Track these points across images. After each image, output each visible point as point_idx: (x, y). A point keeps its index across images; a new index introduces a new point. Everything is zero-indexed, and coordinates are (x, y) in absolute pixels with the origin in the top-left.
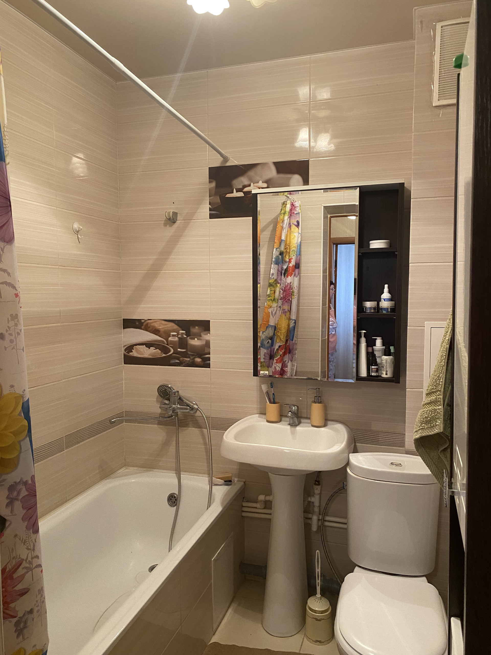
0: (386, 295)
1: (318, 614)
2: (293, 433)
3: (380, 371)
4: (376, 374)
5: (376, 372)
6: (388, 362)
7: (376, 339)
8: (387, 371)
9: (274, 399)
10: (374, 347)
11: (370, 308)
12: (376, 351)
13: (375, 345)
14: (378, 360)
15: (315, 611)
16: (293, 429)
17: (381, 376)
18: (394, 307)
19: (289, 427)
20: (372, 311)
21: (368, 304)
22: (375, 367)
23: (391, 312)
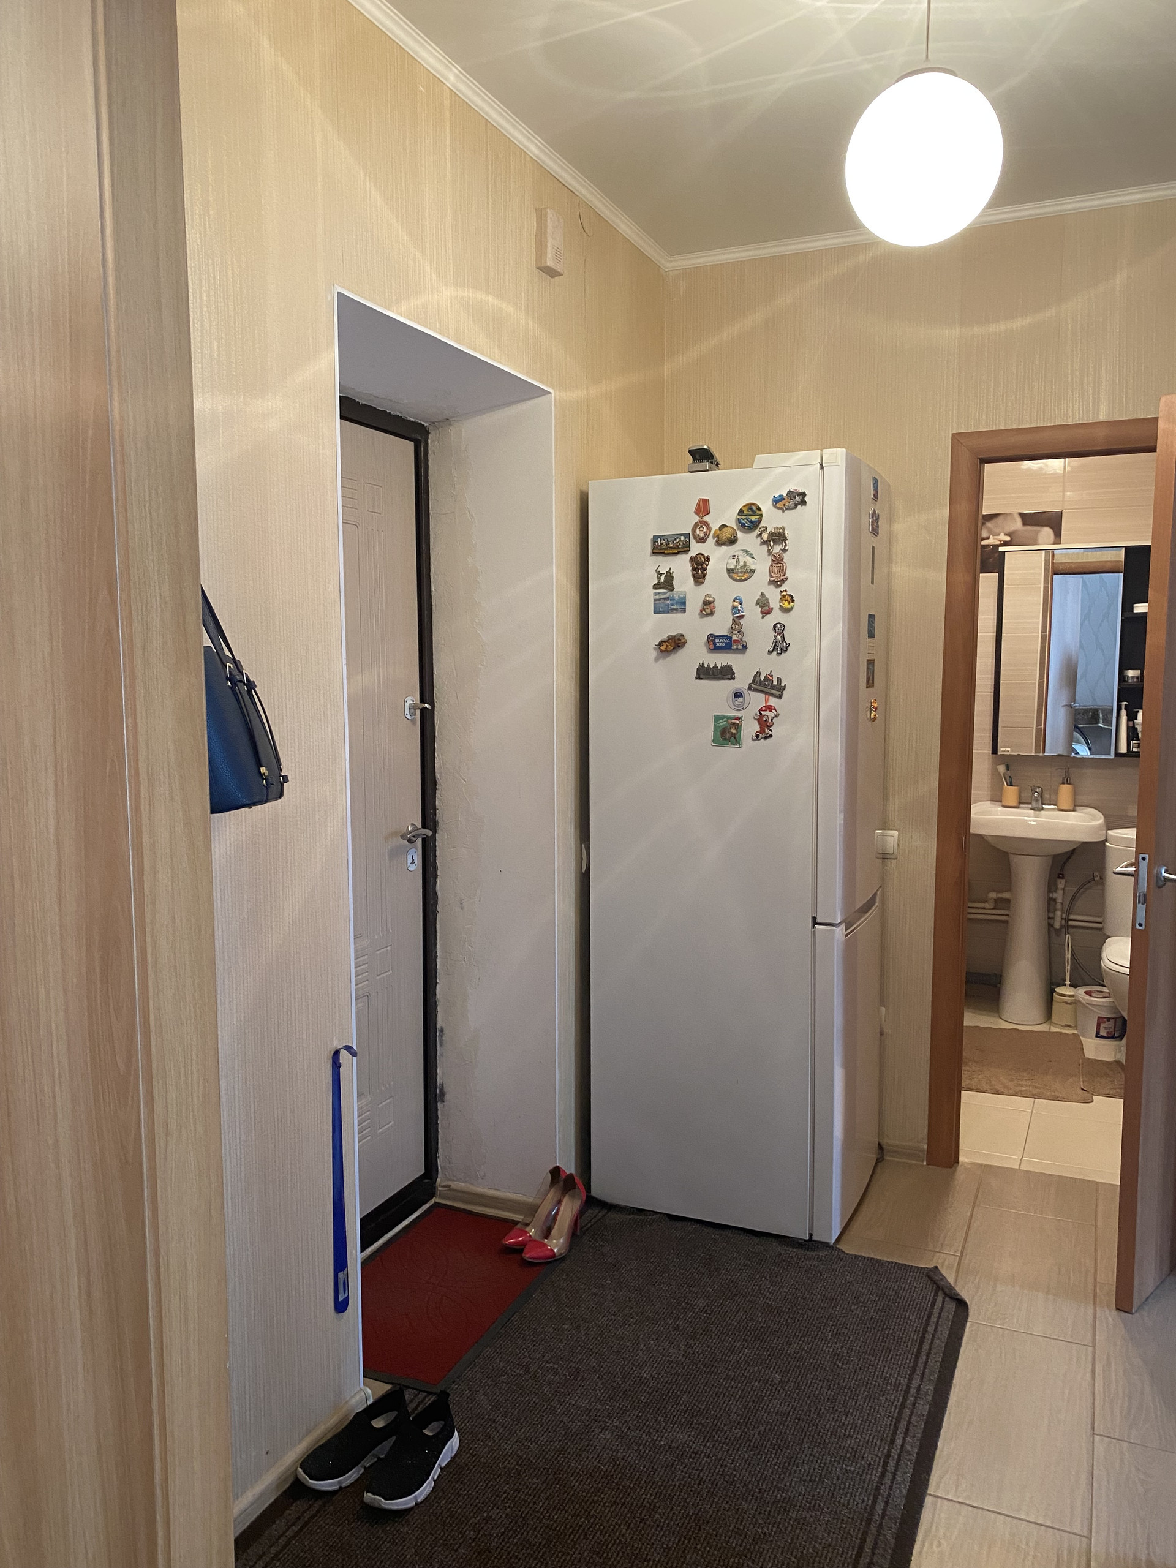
1: (1067, 997)
4: (1138, 750)
5: (1137, 747)
7: (1138, 712)
9: (1012, 781)
10: (1135, 721)
11: (1133, 677)
12: (1138, 724)
13: (1137, 719)
15: (1064, 997)
16: (1035, 812)
19: (1031, 811)
20: (1135, 680)
21: (1132, 673)
22: (1137, 742)
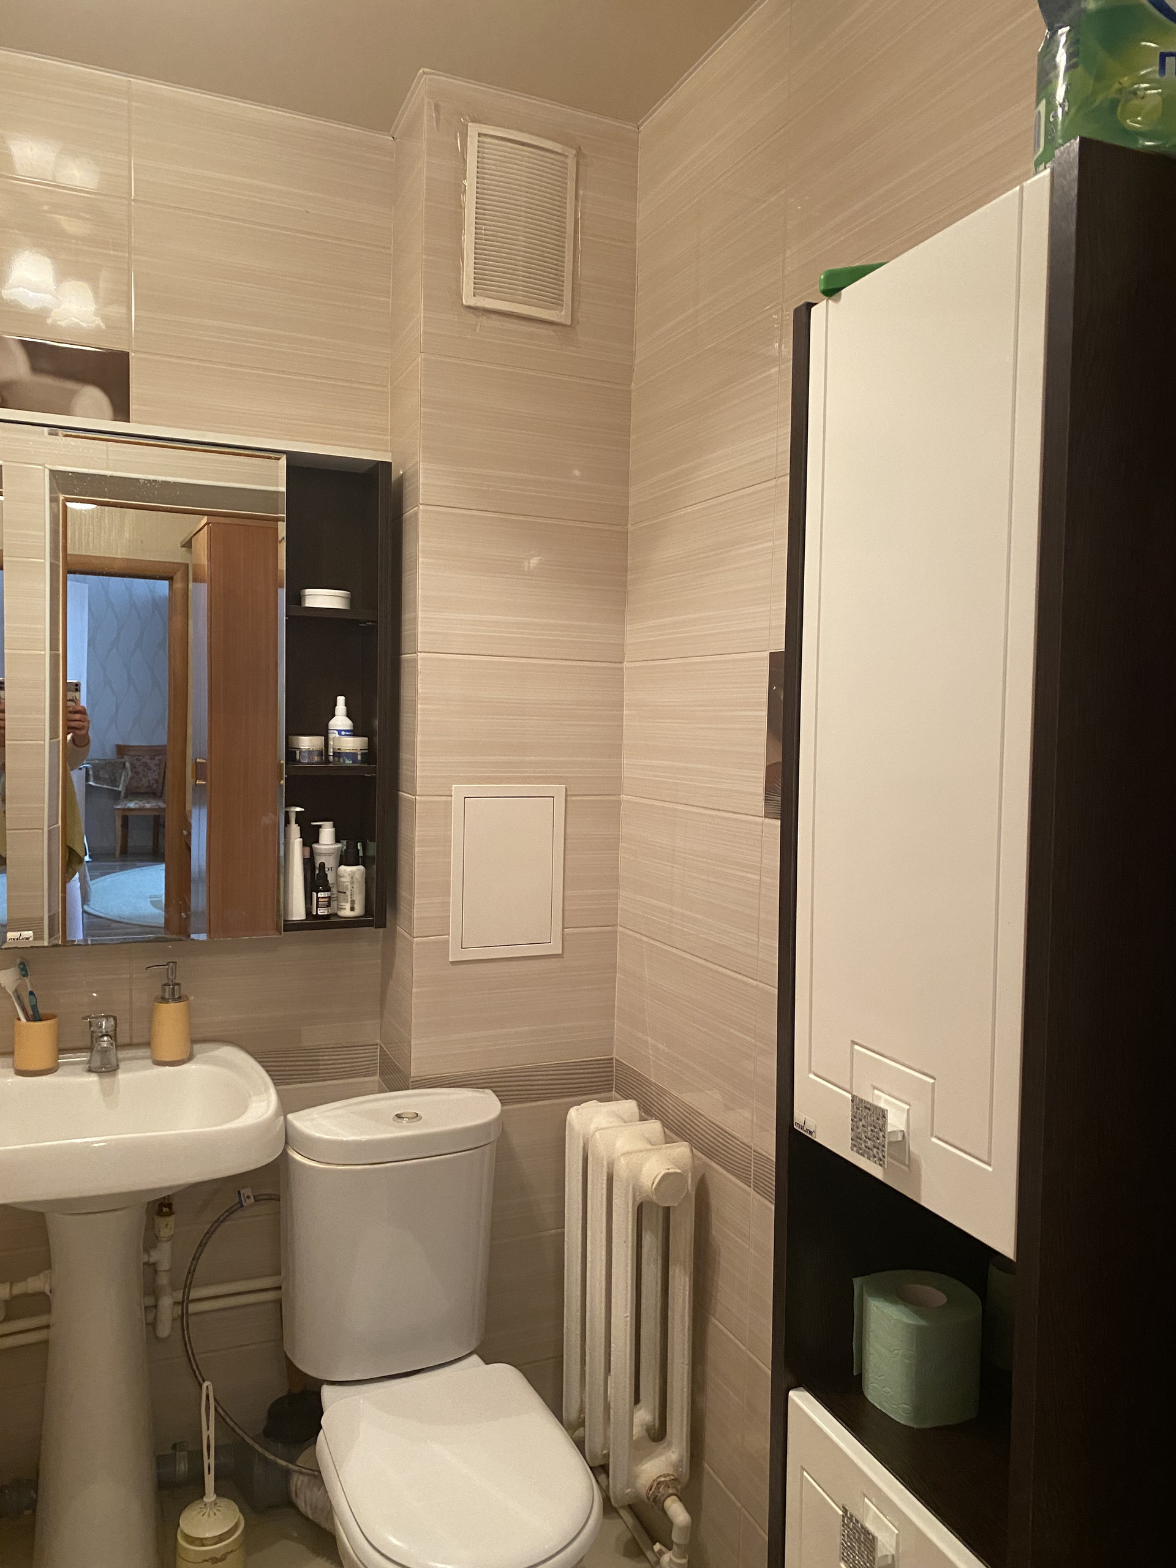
0: (340, 721)
1: (212, 1545)
2: (107, 1093)
3: (334, 904)
4: (328, 912)
5: (328, 906)
6: (355, 880)
7: (320, 826)
8: (353, 902)
9: (34, 1007)
10: (315, 846)
11: (310, 752)
12: (321, 854)
13: (317, 841)
14: (331, 878)
15: (202, 1542)
16: (107, 1080)
17: (336, 915)
18: (367, 751)
19: (94, 1078)
21: (307, 743)
22: (326, 894)
23: (362, 762)
